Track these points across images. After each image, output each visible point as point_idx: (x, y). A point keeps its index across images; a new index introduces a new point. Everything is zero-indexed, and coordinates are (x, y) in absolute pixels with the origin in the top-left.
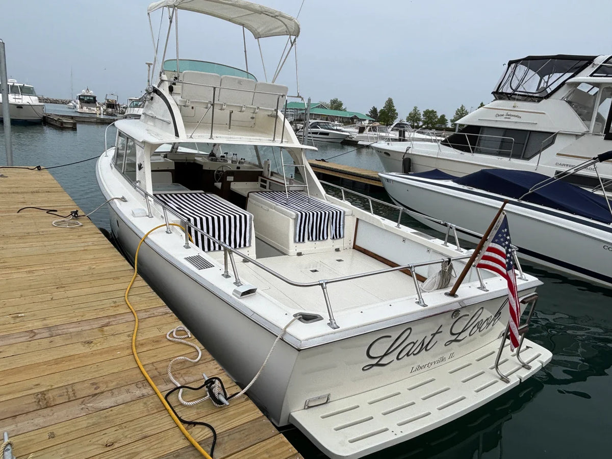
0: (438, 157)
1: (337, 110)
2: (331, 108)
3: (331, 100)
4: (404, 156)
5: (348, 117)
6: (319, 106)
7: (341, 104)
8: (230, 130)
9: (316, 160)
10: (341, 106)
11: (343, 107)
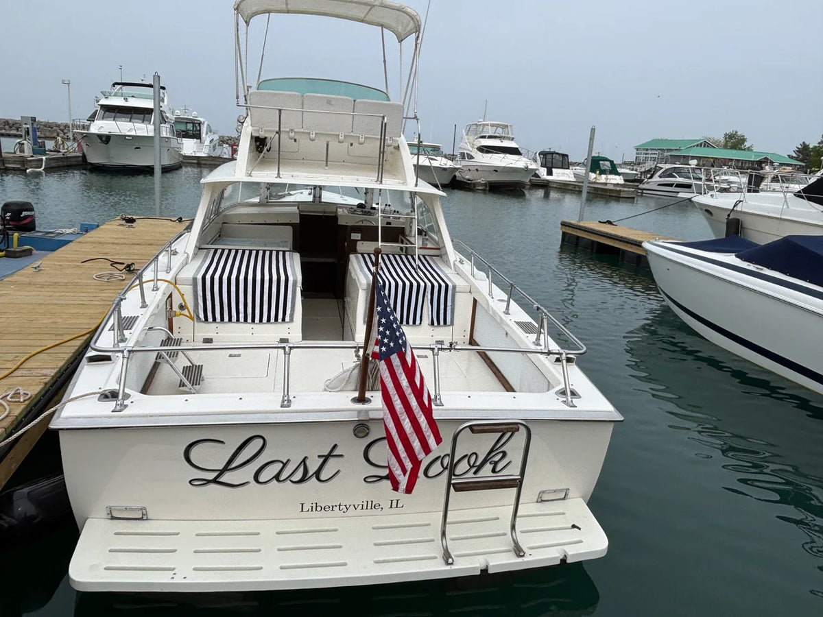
0: (783, 217)
1: (736, 149)
2: (725, 147)
3: (726, 134)
4: (729, 215)
5: (752, 159)
6: (701, 144)
7: (743, 140)
8: (326, 168)
9: (600, 222)
10: (743, 143)
11: (747, 144)
